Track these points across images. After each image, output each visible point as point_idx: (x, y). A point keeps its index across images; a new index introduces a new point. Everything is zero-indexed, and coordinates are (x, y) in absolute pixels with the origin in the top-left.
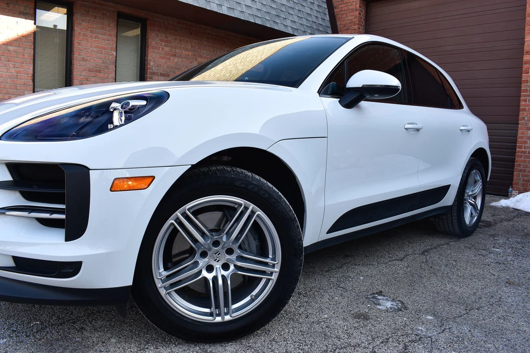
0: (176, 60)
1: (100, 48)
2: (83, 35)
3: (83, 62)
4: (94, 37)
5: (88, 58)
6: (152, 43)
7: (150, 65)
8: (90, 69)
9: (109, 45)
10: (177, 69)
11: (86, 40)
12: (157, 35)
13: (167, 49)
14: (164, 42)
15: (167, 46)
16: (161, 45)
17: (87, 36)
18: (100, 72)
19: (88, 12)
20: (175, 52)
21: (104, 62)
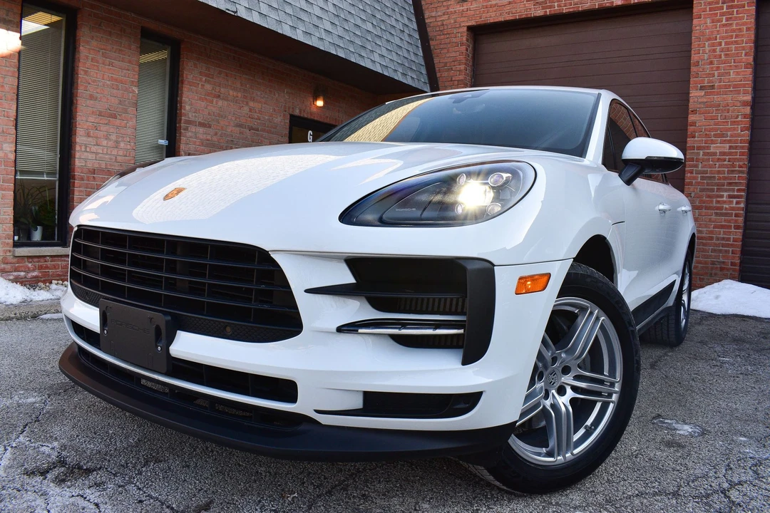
0: (220, 103)
1: (116, 80)
2: (92, 59)
3: (92, 102)
4: (108, 63)
5: (99, 96)
6: (189, 77)
7: (185, 110)
8: (100, 112)
9: (128, 77)
10: (222, 116)
11: (95, 68)
12: (195, 66)
13: (208, 87)
14: (205, 76)
15: (209, 82)
16: (201, 80)
17: (97, 62)
18: (115, 117)
19: (100, 25)
20: (219, 92)
21: (120, 103)
